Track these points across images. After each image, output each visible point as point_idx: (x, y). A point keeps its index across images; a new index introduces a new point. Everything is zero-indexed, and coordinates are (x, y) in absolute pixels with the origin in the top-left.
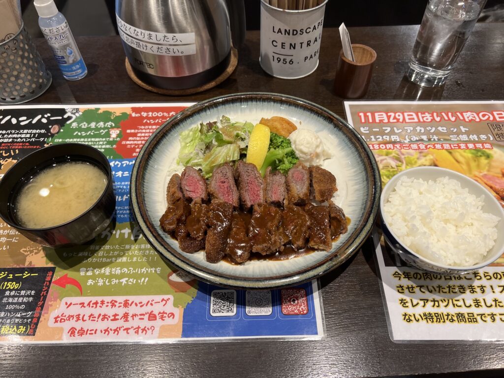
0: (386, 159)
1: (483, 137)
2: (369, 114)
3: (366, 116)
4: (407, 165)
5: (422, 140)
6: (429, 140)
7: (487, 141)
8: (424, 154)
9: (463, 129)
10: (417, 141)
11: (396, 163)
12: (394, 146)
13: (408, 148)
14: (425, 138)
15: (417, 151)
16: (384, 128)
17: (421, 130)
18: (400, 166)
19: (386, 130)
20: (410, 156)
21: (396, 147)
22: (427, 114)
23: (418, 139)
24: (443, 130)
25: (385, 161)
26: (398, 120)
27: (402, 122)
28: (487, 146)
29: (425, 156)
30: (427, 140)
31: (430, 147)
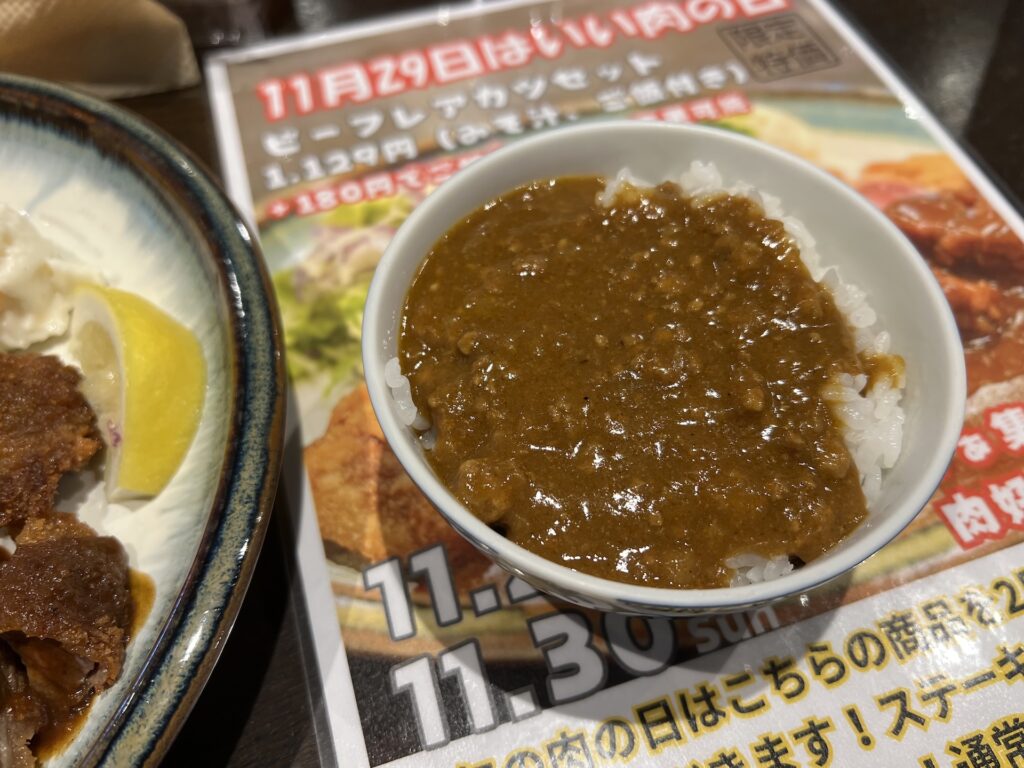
0: (364, 240)
1: (713, 76)
3: (289, 95)
5: (500, 134)
6: (527, 126)
9: (641, 64)
10: (481, 141)
12: (395, 182)
14: (510, 123)
16: (355, 122)
17: (493, 99)
22: (511, 40)
24: (572, 80)
25: (359, 253)
27: (426, 86)
28: (732, 103)
30: (519, 129)
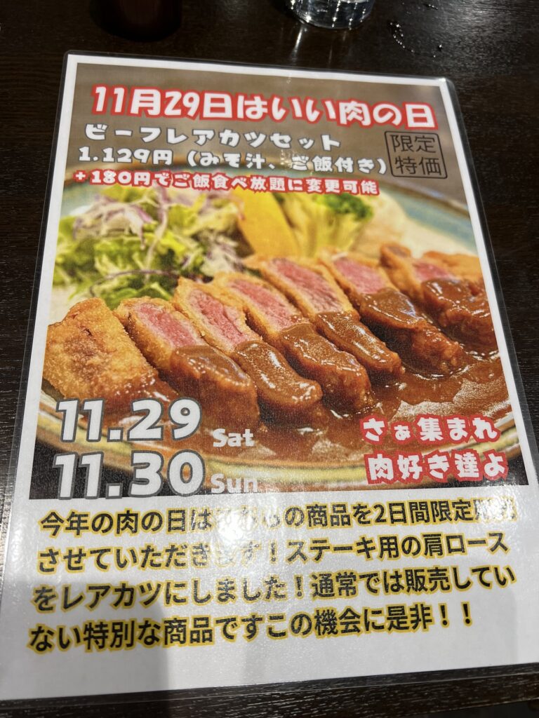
0: (122, 210)
1: (365, 164)
2: (120, 92)
3: (111, 97)
4: (169, 227)
5: (225, 165)
6: (243, 165)
7: (372, 175)
8: (218, 202)
9: (327, 142)
10: (212, 166)
11: (145, 222)
12: (152, 177)
13: (185, 184)
14: (233, 159)
15: (206, 193)
16: (144, 130)
17: (230, 139)
18: (150, 231)
19: (149, 134)
20: (182, 205)
21: (158, 179)
22: (258, 100)
23: (216, 161)
24: (282, 141)
25: (118, 216)
26: (185, 110)
27: (194, 118)
28: (369, 186)
29: (219, 207)
30: (237, 166)
31: (238, 184)
